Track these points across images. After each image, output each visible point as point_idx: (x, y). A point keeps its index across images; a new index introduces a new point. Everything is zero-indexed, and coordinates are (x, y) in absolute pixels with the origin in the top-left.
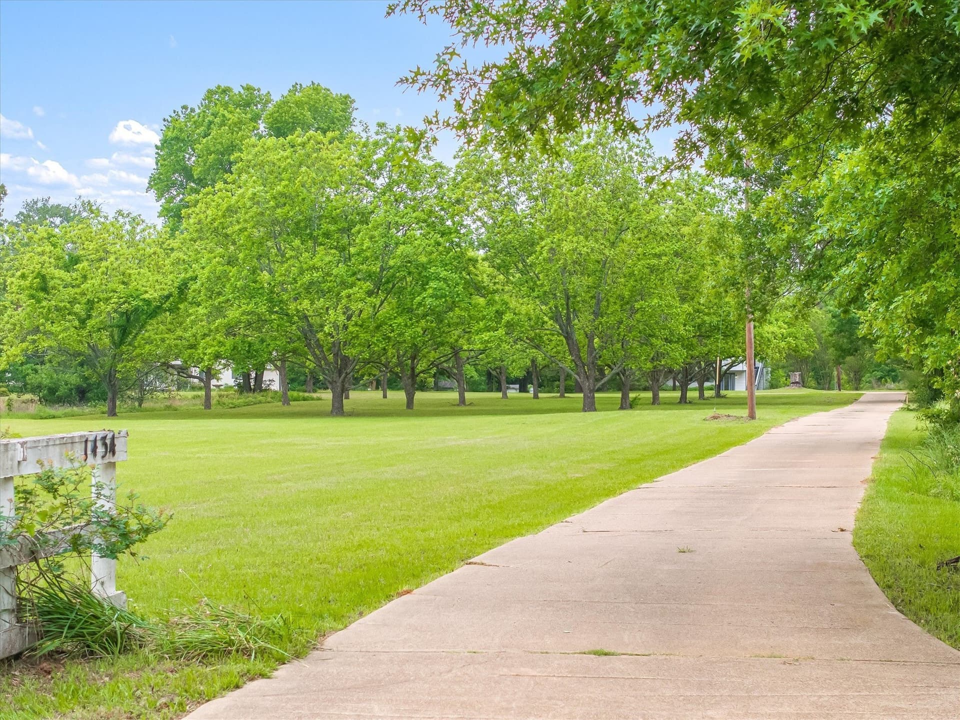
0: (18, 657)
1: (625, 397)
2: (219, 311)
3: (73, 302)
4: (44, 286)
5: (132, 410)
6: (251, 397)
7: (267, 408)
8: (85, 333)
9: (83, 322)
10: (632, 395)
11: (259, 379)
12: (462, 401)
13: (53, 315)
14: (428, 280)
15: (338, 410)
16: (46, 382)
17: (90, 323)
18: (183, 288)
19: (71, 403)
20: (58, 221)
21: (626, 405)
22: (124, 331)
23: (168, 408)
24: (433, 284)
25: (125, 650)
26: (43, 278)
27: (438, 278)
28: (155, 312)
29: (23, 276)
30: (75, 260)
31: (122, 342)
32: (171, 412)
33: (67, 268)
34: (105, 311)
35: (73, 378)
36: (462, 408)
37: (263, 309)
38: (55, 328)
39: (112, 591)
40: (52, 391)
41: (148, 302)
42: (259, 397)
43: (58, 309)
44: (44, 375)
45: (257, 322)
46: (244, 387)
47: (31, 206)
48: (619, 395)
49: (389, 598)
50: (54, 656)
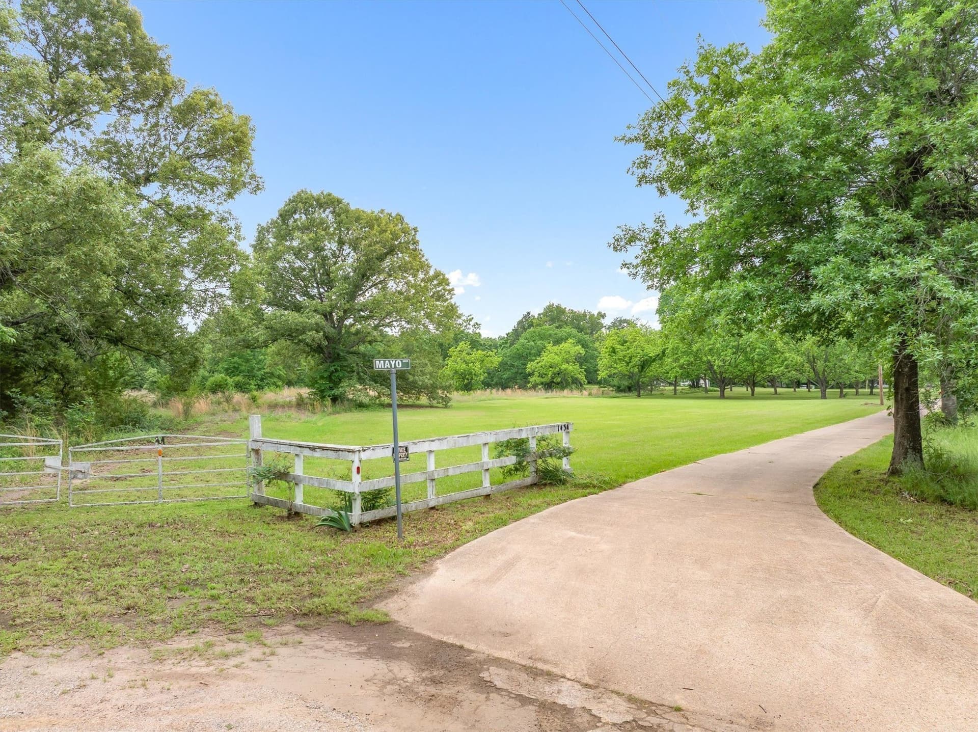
0: (535, 484)
1: (841, 392)
2: (677, 360)
3: (625, 356)
4: (614, 351)
5: (647, 395)
6: (693, 390)
7: (700, 394)
8: (628, 368)
9: (628, 364)
10: (845, 391)
11: (698, 383)
12: (776, 392)
13: (618, 361)
14: (756, 348)
15: (722, 397)
16: (616, 384)
17: (630, 364)
18: (664, 352)
19: (625, 392)
20: (625, 324)
21: (842, 396)
22: (643, 367)
23: (662, 394)
24: (757, 350)
25: (564, 484)
26: (613, 348)
27: (759, 348)
28: (654, 360)
29: (607, 348)
30: (626, 342)
31: (642, 371)
32: (663, 396)
33: (622, 345)
34: (636, 360)
35: (626, 383)
36: (776, 396)
37: (692, 359)
38: (618, 366)
39: (568, 467)
40: (619, 387)
41: (651, 357)
42: (697, 390)
43: (619, 359)
44: (616, 382)
45: (690, 364)
46: (692, 386)
47: (616, 320)
48: (839, 390)
49: (657, 473)
50: (545, 485)
